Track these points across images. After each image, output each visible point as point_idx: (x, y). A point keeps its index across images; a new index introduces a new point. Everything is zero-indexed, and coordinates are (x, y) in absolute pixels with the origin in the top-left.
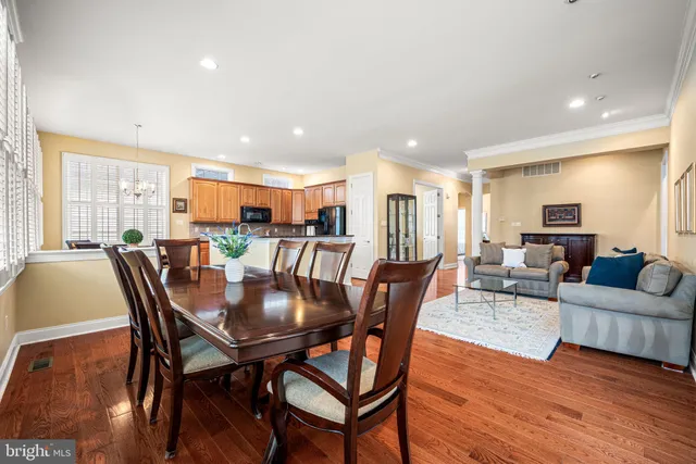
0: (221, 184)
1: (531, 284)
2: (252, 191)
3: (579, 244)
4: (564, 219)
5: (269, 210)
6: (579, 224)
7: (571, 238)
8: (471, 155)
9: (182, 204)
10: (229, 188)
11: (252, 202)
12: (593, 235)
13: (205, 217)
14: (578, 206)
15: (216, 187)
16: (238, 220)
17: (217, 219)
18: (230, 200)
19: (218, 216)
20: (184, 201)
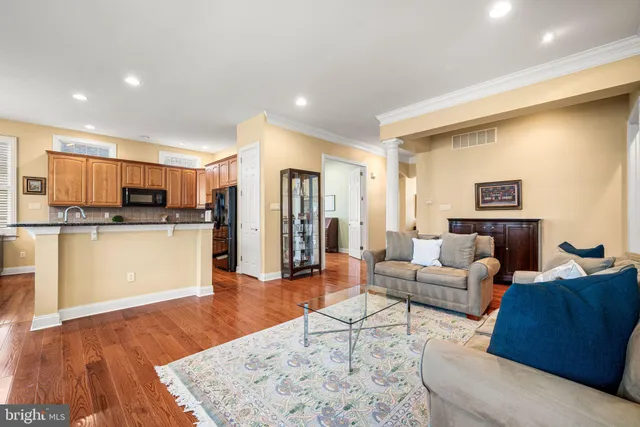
0: (91, 160)
1: (443, 292)
2: (138, 170)
3: (518, 232)
4: (501, 201)
5: (164, 193)
6: (519, 206)
7: (509, 225)
8: (385, 119)
9: (37, 184)
10: (105, 165)
11: (138, 183)
12: (537, 221)
14: (518, 182)
15: (84, 165)
16: (119, 203)
17: (86, 202)
18: (107, 180)
19: (87, 199)
20: (43, 181)
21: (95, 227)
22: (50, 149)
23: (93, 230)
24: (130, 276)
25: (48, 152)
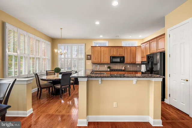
0: (102, 48)
2: (115, 49)
5: (124, 57)
9: (89, 57)
10: (105, 49)
11: (115, 54)
13: (96, 61)
15: (100, 49)
16: (109, 62)
17: (100, 62)
18: (106, 54)
19: (100, 61)
20: (90, 56)
21: (100, 78)
22: (92, 46)
23: (100, 79)
24: (115, 104)
25: (92, 47)
